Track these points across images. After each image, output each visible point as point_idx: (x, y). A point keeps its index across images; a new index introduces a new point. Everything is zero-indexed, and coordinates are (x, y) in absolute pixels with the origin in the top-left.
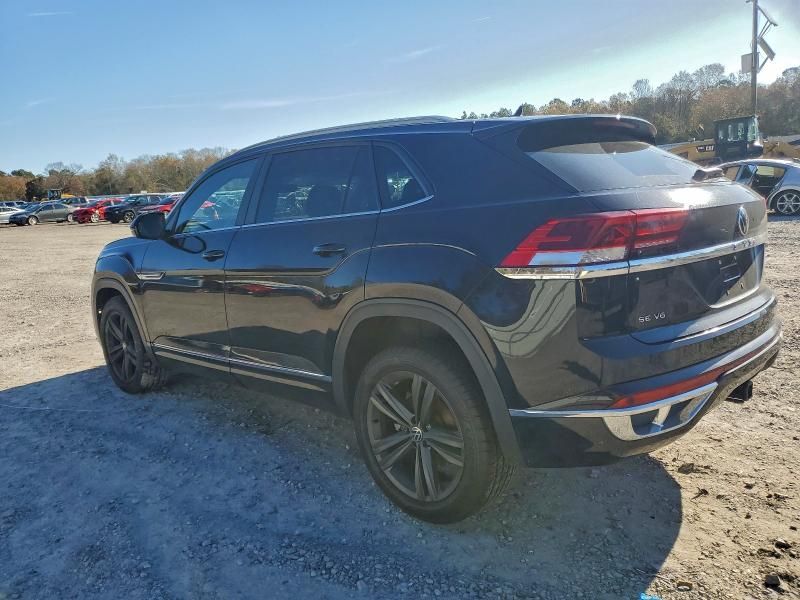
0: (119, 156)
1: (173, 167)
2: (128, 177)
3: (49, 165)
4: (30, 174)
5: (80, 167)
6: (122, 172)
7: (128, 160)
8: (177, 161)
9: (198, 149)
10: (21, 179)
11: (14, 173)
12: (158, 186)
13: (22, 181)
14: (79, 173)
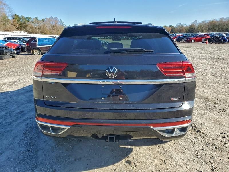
0: (198, 21)
1: (214, 24)
2: (198, 27)
3: (178, 24)
4: (173, 26)
5: (186, 24)
6: (197, 26)
7: (200, 22)
8: (217, 22)
9: (225, 18)
10: (170, 28)
11: (169, 26)
12: (207, 30)
13: (171, 28)
14: (185, 26)
